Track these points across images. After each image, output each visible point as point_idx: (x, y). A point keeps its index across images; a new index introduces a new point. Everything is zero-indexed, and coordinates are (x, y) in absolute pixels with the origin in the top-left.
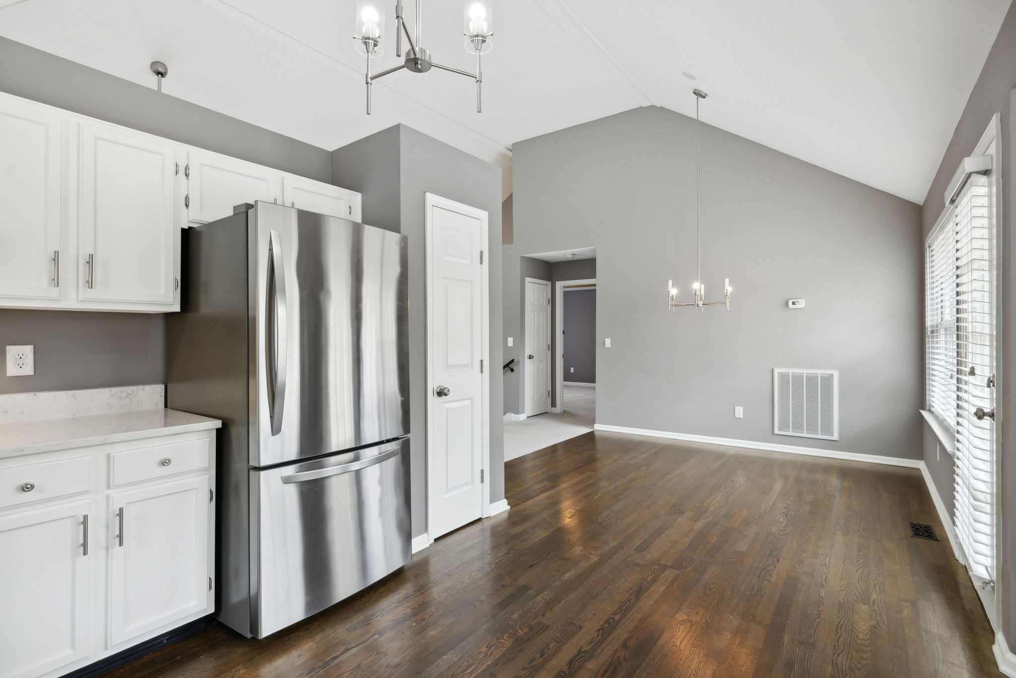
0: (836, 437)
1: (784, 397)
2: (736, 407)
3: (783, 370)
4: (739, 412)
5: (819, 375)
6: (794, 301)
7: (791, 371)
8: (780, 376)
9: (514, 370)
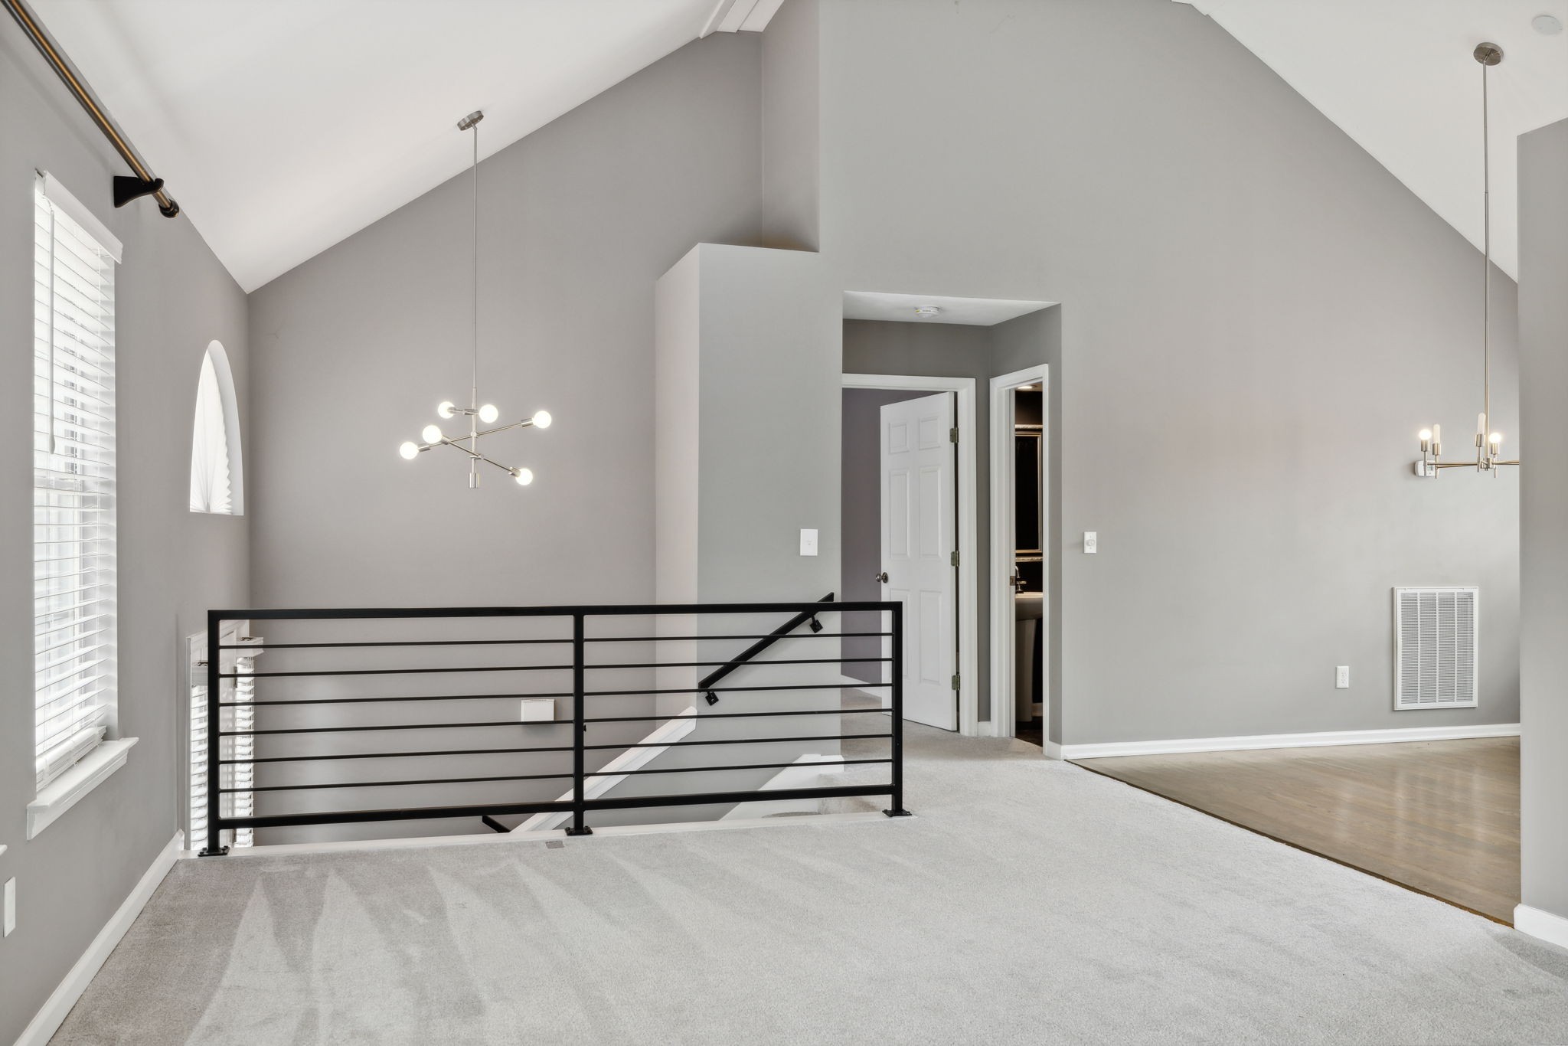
0: (1475, 701)
2: (1339, 667)
3: (1410, 590)
4: (1344, 676)
5: (1456, 595)
7: (1419, 591)
8: (1403, 600)
9: (822, 624)
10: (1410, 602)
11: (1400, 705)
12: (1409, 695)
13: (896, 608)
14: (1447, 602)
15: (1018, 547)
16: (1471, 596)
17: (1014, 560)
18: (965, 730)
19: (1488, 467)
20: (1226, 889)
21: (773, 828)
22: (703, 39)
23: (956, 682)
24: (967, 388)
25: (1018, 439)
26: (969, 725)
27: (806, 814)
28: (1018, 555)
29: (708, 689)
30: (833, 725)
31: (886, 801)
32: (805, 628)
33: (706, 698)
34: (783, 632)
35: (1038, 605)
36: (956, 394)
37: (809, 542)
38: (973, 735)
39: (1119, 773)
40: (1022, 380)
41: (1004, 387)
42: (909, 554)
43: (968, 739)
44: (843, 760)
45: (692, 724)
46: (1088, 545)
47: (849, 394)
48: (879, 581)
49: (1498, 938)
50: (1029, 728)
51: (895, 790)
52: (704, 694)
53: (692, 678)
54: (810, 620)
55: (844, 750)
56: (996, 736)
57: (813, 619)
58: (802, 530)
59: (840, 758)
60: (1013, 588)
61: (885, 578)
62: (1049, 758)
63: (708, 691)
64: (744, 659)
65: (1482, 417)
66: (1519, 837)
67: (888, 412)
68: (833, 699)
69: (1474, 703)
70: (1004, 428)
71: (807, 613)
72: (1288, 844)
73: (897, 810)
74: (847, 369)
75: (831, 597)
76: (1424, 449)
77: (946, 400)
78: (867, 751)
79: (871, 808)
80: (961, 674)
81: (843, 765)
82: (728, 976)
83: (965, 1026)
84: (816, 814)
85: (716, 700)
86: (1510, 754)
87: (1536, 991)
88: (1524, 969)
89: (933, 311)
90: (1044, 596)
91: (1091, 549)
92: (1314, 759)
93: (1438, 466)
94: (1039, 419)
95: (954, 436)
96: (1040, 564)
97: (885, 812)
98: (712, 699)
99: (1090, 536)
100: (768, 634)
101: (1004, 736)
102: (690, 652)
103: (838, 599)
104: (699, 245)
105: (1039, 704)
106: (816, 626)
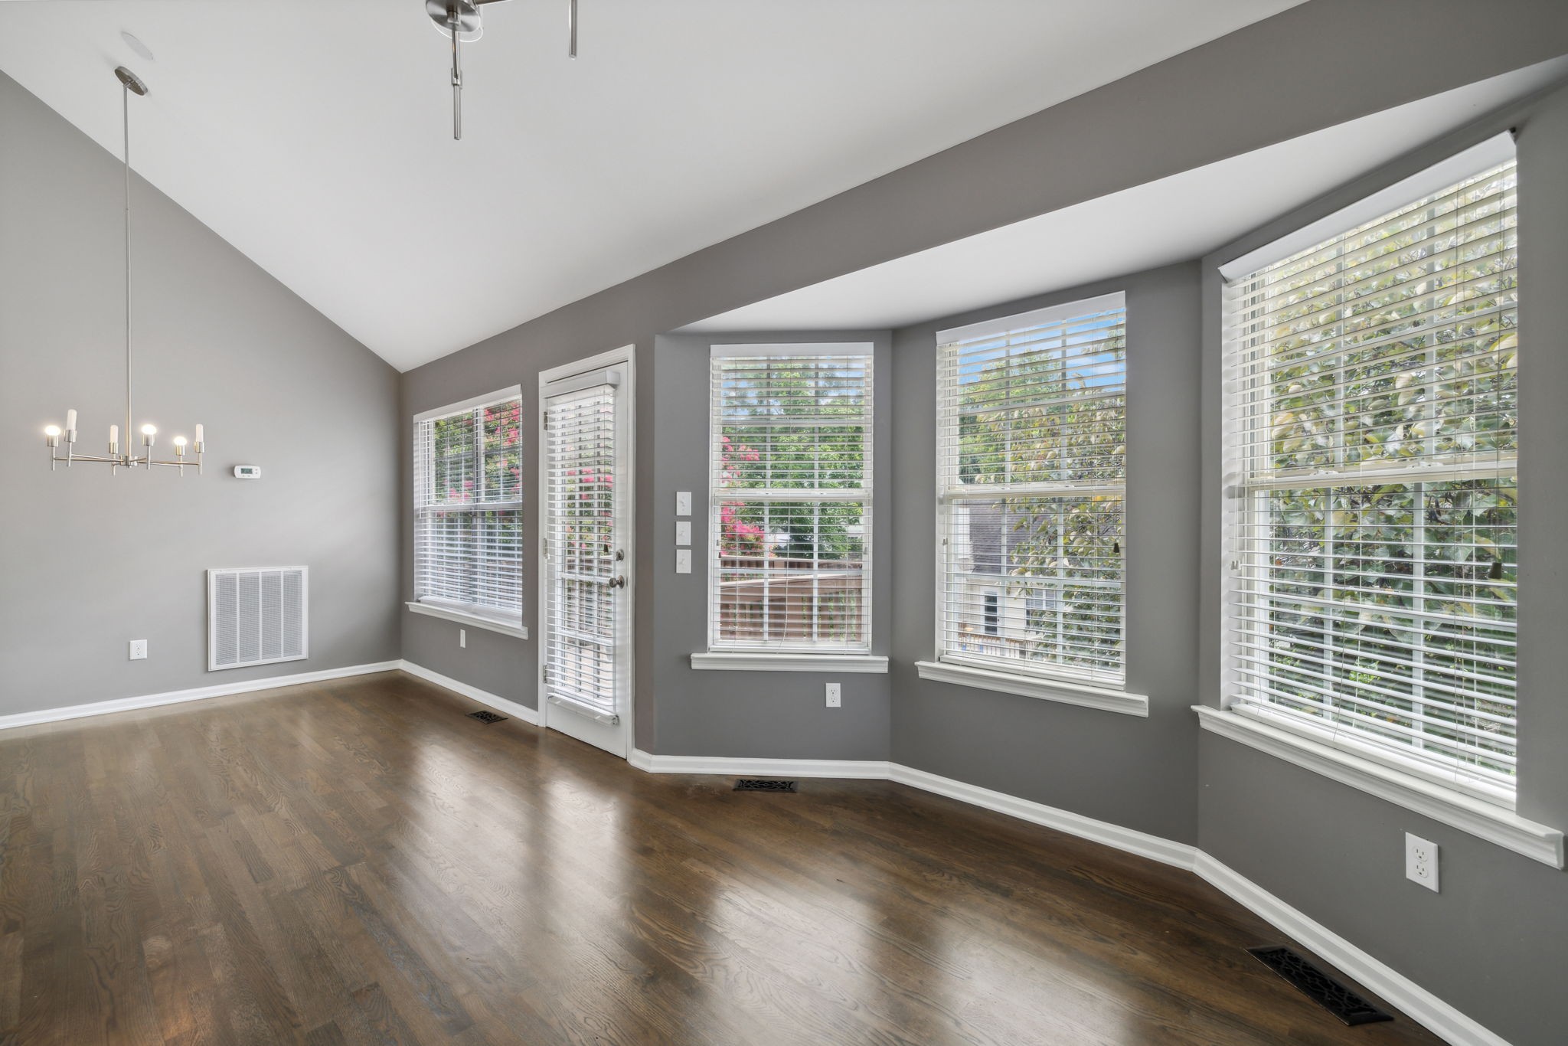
0: (304, 655)
1: (226, 609)
2: (131, 642)
3: (224, 571)
4: (139, 649)
5: (282, 573)
6: (244, 467)
7: (238, 572)
8: (218, 581)
10: (226, 583)
11: (213, 666)
12: (226, 654)
14: (271, 581)
16: (300, 573)
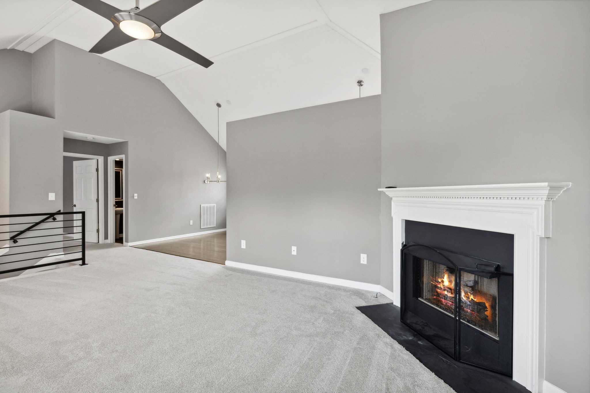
1: (204, 215)
2: (190, 221)
5: (212, 206)
7: (205, 205)
8: (203, 207)
9: (56, 218)
10: (204, 207)
11: (202, 227)
12: (204, 225)
13: (83, 213)
14: (210, 207)
15: (116, 198)
16: (215, 206)
17: (115, 201)
18: (100, 242)
19: (218, 182)
20: (171, 268)
21: (42, 274)
22: (9, 50)
23: (98, 231)
24: (101, 159)
25: (116, 172)
26: (102, 241)
27: (51, 269)
28: (116, 199)
29: (14, 239)
30: (61, 245)
31: (80, 262)
32: (51, 220)
33: (13, 242)
34: (43, 221)
35: (122, 211)
36: (98, 160)
37: (52, 196)
38: (103, 243)
39: (143, 247)
40: (117, 158)
41: (111, 159)
42: (83, 199)
43: (102, 244)
44: (64, 253)
45: (8, 250)
46: (135, 197)
47: (65, 157)
48: (73, 206)
49: (223, 267)
50: (119, 240)
51: (83, 259)
52: (13, 240)
53: (8, 236)
54: (52, 217)
55: (64, 251)
56: (110, 243)
57: (54, 217)
58: (49, 193)
59: (63, 253)
60: (114, 207)
61: (75, 206)
62: (125, 246)
63: (14, 240)
64: (28, 229)
65: (218, 173)
66: (226, 249)
67: (75, 163)
68: (61, 238)
69: (215, 226)
70: (112, 169)
71: (52, 216)
72: (183, 257)
73: (84, 264)
74: (65, 151)
75: (60, 211)
76: (207, 178)
77: (95, 161)
78: (71, 250)
79: (76, 265)
80: (99, 229)
81: (64, 255)
82: (34, 315)
83: (113, 309)
84: (55, 269)
85: (17, 242)
86: (224, 234)
87: (230, 275)
88: (227, 272)
89: (92, 139)
90: (124, 209)
91: (136, 198)
92: (186, 240)
93: (210, 181)
94: (122, 167)
95: (97, 170)
96: (122, 202)
97: (80, 265)
98: (15, 242)
99: (136, 195)
100: (37, 222)
101: (112, 242)
102: (7, 228)
103: (62, 211)
104: (9, 110)
105: (122, 234)
106: (54, 219)
